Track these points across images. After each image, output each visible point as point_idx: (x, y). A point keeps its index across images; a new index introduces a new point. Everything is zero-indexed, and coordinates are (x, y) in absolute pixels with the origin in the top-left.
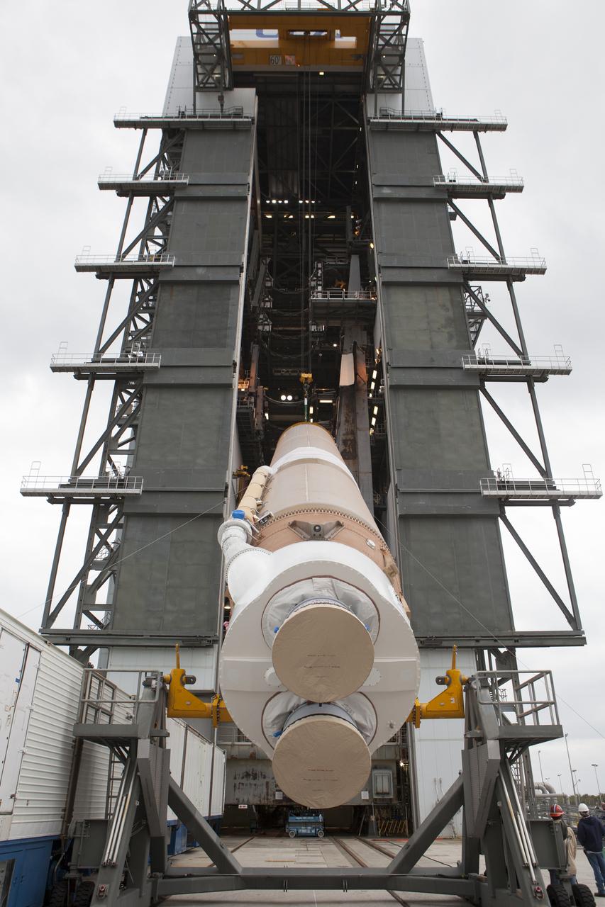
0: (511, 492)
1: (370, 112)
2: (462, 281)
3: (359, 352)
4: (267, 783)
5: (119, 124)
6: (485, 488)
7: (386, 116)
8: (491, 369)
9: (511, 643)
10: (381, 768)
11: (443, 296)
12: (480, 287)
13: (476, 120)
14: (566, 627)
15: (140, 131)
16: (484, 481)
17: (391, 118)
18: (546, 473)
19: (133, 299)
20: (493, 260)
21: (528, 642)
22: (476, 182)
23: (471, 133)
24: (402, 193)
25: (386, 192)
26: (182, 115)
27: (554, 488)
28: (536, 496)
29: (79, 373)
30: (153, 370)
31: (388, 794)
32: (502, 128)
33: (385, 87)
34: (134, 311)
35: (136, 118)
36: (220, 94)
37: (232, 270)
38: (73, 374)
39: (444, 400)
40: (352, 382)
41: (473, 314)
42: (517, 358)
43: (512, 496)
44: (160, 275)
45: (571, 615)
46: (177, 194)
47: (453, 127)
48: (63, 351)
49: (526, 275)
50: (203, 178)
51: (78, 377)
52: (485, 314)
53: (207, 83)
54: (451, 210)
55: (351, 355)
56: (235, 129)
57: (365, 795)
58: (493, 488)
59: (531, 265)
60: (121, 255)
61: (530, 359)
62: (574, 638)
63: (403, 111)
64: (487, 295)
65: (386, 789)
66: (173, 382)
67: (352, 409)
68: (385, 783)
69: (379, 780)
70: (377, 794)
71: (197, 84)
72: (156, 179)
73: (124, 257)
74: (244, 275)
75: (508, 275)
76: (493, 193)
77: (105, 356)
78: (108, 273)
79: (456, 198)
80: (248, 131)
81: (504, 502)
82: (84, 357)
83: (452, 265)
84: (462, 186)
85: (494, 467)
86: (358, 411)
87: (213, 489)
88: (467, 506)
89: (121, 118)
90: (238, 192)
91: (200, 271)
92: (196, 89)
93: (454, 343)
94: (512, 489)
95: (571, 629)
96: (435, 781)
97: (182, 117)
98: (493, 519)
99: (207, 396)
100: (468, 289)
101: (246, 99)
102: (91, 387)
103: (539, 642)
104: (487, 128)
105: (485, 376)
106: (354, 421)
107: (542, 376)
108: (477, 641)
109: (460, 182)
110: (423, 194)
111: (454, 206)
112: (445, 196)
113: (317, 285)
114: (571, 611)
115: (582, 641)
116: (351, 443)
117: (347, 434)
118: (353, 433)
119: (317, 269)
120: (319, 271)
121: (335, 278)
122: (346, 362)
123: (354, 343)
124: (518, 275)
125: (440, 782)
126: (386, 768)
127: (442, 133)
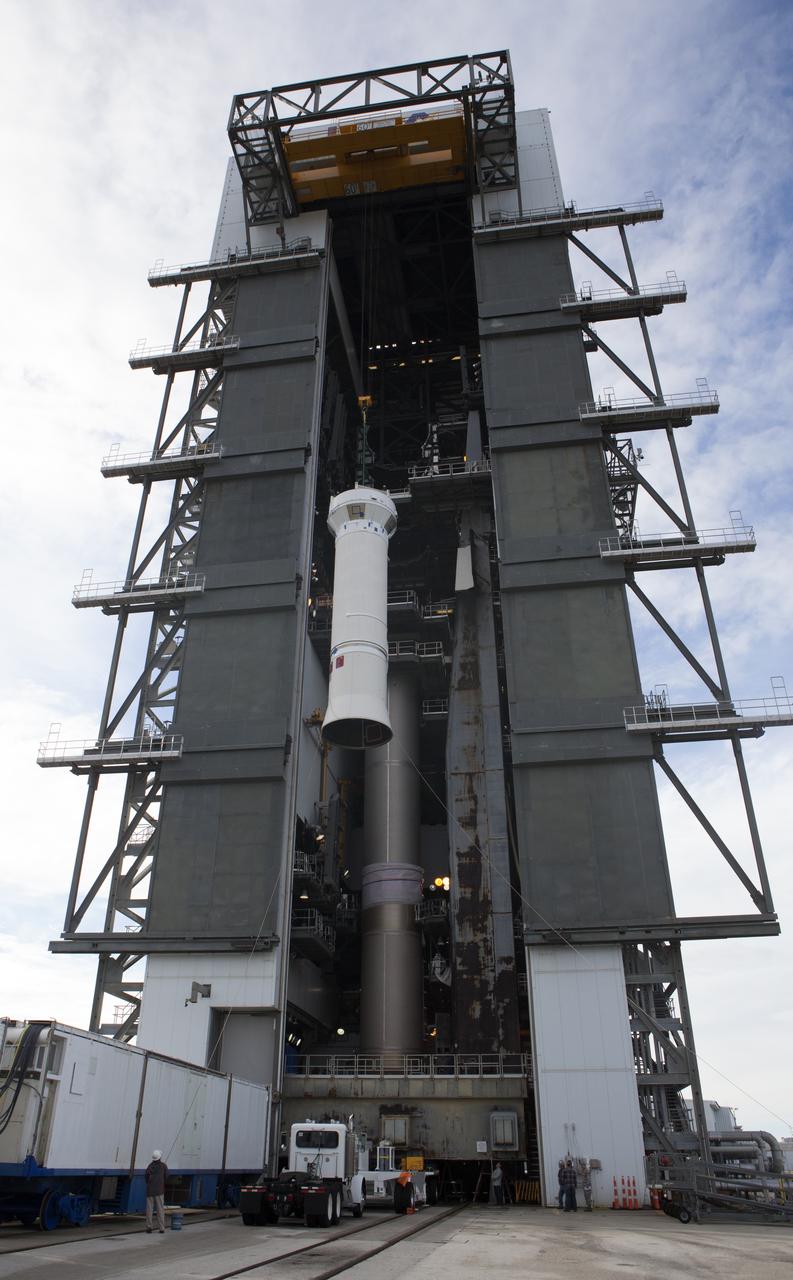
0: (667, 724)
1: (477, 220)
2: (601, 435)
3: (478, 546)
5: (155, 282)
6: (631, 720)
7: (494, 223)
8: (639, 555)
9: (671, 934)
10: (503, 1110)
11: (576, 458)
12: (630, 440)
13: (621, 210)
14: (751, 909)
15: (182, 287)
16: (629, 712)
17: (503, 225)
18: (722, 693)
19: (175, 504)
20: (647, 401)
21: (695, 933)
22: (621, 294)
23: (616, 229)
24: (518, 324)
25: (496, 324)
26: (233, 258)
27: (733, 714)
28: (703, 727)
29: (108, 606)
30: (196, 596)
31: (512, 1145)
32: (657, 215)
33: (497, 182)
34: (176, 519)
35: (176, 271)
36: (278, 225)
37: (294, 455)
38: (101, 608)
39: (576, 601)
40: (472, 584)
41: (623, 478)
42: (680, 535)
43: (669, 730)
44: (206, 469)
45: (758, 892)
46: (227, 363)
47: (587, 225)
49: (693, 417)
50: (259, 337)
51: (108, 612)
52: (634, 479)
53: (264, 212)
54: (586, 338)
55: (469, 548)
56: (299, 267)
57: (482, 1147)
58: (641, 720)
59: (698, 402)
60: (159, 450)
61: (698, 534)
62: (763, 924)
63: (521, 211)
64: (640, 450)
65: (509, 1138)
66: (220, 609)
67: (472, 620)
68: (506, 1129)
69: (499, 1126)
70: (497, 1144)
71: (250, 214)
72: (202, 346)
73: (162, 452)
74: (314, 459)
75: (665, 420)
76: (643, 308)
77: (140, 581)
78: (143, 475)
79: (594, 321)
80: (317, 267)
81: (659, 738)
82: (113, 586)
83: (584, 416)
84: (604, 303)
85: (646, 691)
86: (478, 622)
87: (271, 745)
88: (611, 747)
89: (156, 274)
90: (305, 349)
91: (255, 460)
92: (249, 223)
93: (590, 521)
94: (668, 719)
95: (758, 912)
96: (566, 1127)
97: (232, 263)
98: (646, 761)
100: (612, 445)
101: (315, 233)
102: (123, 624)
103: (710, 932)
104: (635, 218)
105: (632, 565)
106: (475, 636)
107: (717, 556)
108: (622, 933)
109: (597, 298)
110: (547, 321)
111: (591, 333)
112: (577, 321)
113: (433, 455)
114: (759, 887)
115: (774, 930)
116: (472, 669)
117: (466, 656)
118: (474, 654)
119: (432, 433)
120: (435, 436)
121: (453, 446)
122: (464, 557)
123: (472, 532)
124: (680, 418)
125: (574, 1128)
126: (510, 1109)
127: (574, 233)
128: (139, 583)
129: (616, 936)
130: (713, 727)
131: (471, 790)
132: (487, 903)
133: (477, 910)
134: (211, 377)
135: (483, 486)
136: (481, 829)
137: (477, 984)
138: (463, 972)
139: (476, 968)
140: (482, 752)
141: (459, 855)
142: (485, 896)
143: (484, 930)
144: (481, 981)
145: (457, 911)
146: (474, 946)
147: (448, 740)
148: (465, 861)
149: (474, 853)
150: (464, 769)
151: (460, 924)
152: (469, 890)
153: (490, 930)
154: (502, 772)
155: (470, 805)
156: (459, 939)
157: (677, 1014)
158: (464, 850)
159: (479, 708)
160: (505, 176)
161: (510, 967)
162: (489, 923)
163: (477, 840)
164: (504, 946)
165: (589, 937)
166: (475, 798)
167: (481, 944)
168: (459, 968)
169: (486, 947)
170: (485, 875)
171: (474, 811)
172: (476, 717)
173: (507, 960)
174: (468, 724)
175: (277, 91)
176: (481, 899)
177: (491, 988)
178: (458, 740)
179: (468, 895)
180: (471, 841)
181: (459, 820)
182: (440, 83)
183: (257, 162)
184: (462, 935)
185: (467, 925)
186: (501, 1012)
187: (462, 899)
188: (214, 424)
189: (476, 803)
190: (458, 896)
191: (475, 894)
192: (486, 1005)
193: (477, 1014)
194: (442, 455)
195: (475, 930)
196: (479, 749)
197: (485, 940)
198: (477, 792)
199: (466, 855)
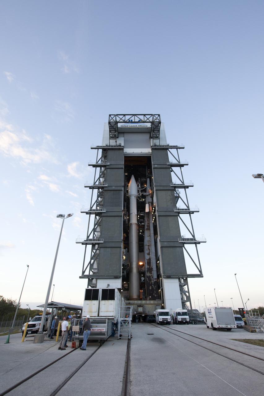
3: (150, 203)
6: (180, 240)
8: (180, 211)
9: (186, 277)
11: (170, 192)
12: (178, 190)
14: (198, 272)
21: (190, 277)
25: (156, 166)
27: (196, 240)
28: (191, 242)
36: (115, 140)
39: (170, 219)
40: (148, 211)
41: (177, 197)
43: (186, 242)
45: (200, 270)
50: (113, 163)
52: (179, 197)
54: (171, 170)
55: (148, 204)
56: (120, 149)
59: (189, 185)
61: (190, 208)
62: (200, 275)
64: (180, 192)
67: (149, 217)
72: (101, 162)
75: (185, 187)
76: (181, 165)
81: (184, 244)
83: (172, 185)
85: (182, 235)
86: (150, 218)
87: (119, 241)
88: (176, 245)
90: (122, 166)
93: (172, 204)
94: (185, 240)
95: (200, 273)
97: (107, 147)
98: (182, 247)
100: (175, 190)
106: (149, 221)
107: (192, 212)
108: (179, 276)
110: (164, 166)
112: (170, 167)
116: (149, 226)
118: (149, 224)
122: (147, 206)
126: (159, 306)
127: (169, 149)
128: (93, 209)
130: (193, 242)
132: (152, 269)
133: (150, 270)
136: (150, 255)
137: (150, 283)
139: (150, 280)
142: (152, 267)
143: (151, 273)
145: (147, 270)
146: (150, 276)
149: (150, 259)
150: (148, 244)
151: (147, 272)
152: (149, 266)
154: (154, 246)
156: (147, 275)
157: (187, 290)
161: (156, 280)
162: (152, 272)
164: (155, 276)
165: (174, 277)
168: (147, 280)
169: (152, 277)
170: (151, 264)
172: (149, 235)
173: (156, 279)
175: (117, 115)
177: (153, 284)
178: (146, 239)
180: (149, 258)
181: (147, 253)
184: (148, 274)
186: (155, 288)
187: (148, 268)
189: (150, 251)
190: (147, 267)
191: (150, 267)
192: (152, 287)
193: (151, 288)
195: (150, 273)
196: (150, 241)
197: (152, 275)
198: (150, 249)
199: (148, 260)
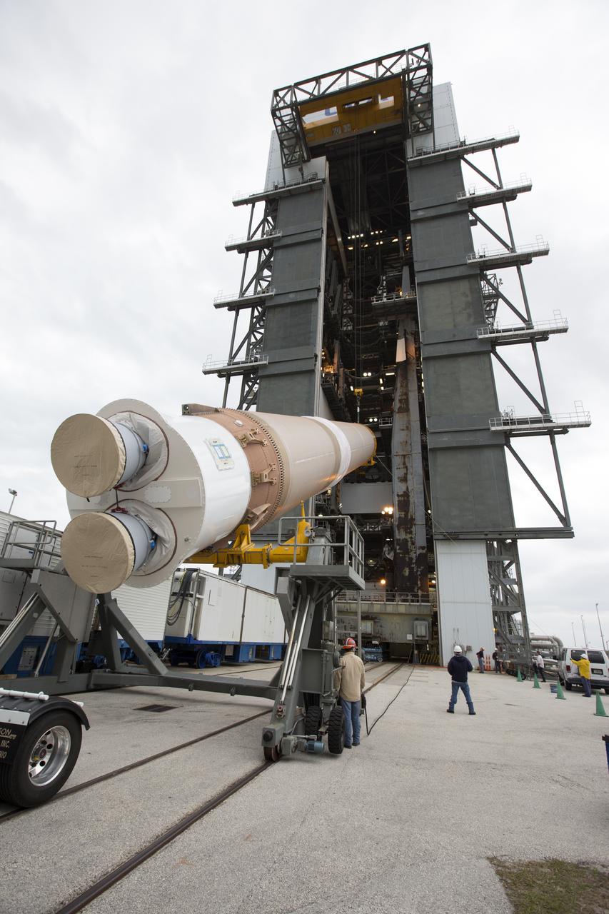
0: (513, 427)
1: (409, 153)
2: (479, 272)
3: (408, 336)
4: (345, 626)
5: (236, 204)
6: (493, 425)
7: (420, 154)
8: (499, 337)
9: (513, 536)
10: (421, 620)
11: (464, 286)
12: (495, 275)
13: (493, 139)
14: (559, 525)
15: (250, 205)
16: (492, 421)
17: (424, 155)
18: (544, 410)
19: (251, 321)
20: (505, 251)
21: (525, 536)
22: (492, 190)
23: (490, 151)
24: (432, 213)
25: (420, 213)
26: (276, 187)
27: (551, 421)
28: (534, 429)
29: (220, 373)
30: (264, 365)
31: (425, 637)
32: (515, 140)
33: (421, 130)
34: (253, 330)
35: (246, 197)
36: (300, 167)
37: (312, 291)
38: (217, 374)
39: (463, 364)
40: (405, 359)
41: (490, 296)
42: (523, 325)
43: (514, 430)
44: (266, 302)
45: (562, 516)
46: (275, 245)
47: (475, 149)
48: (209, 361)
49: (533, 259)
50: (291, 230)
51: (220, 376)
52: (499, 295)
53: (292, 160)
54: (471, 218)
55: (404, 340)
56: (312, 190)
57: (409, 637)
58: (499, 425)
59: (536, 249)
60: (242, 293)
61: (534, 324)
62: (565, 531)
63: (434, 146)
64: (501, 280)
65: (423, 634)
66: (276, 372)
67: (405, 377)
68: (422, 629)
69: (419, 627)
70: (418, 636)
71: (284, 161)
72: (262, 236)
73: (244, 294)
74: (322, 293)
75: (517, 261)
76: (505, 197)
77: (236, 360)
78: (235, 306)
79: (476, 207)
80: (321, 189)
81: (508, 435)
82: (222, 363)
83: (470, 261)
84: (483, 196)
85: (501, 410)
86: (409, 378)
88: (480, 439)
89: (236, 199)
90: (316, 235)
91: (291, 296)
92: (284, 167)
93: (472, 320)
94: (515, 424)
95: (562, 526)
96: (454, 630)
97: (276, 190)
98: (500, 448)
99: (300, 378)
100: (484, 277)
101: (320, 166)
102: (228, 382)
103: (535, 535)
104: (502, 143)
105: (495, 343)
106: (407, 385)
107: (544, 336)
108: (486, 534)
109: (478, 193)
110: (449, 209)
111: (474, 215)
112: (467, 208)
113: (384, 292)
114: (563, 513)
115: (571, 535)
116: (405, 402)
117: (402, 395)
118: (406, 394)
119: (383, 281)
120: (385, 282)
121: (394, 286)
122: (401, 345)
123: (405, 331)
124: (526, 259)
125: (458, 630)
126: (424, 620)
127: (466, 156)
128: (235, 361)
129: (483, 537)
130: (540, 428)
131: (404, 463)
132: (413, 519)
133: (407, 523)
134: (267, 254)
135: (411, 305)
136: (409, 482)
137: (407, 559)
138: (400, 553)
139: (406, 551)
140: (411, 444)
141: (398, 495)
142: (412, 516)
143: (411, 533)
144: (409, 558)
145: (397, 523)
146: (405, 541)
147: (393, 439)
148: (401, 499)
149: (406, 495)
150: (400, 453)
151: (399, 530)
152: (403, 513)
153: (414, 533)
154: (420, 455)
155: (405, 471)
156: (398, 537)
157: (514, 576)
158: (401, 493)
159: (409, 422)
160: (426, 126)
161: (424, 551)
162: (413, 529)
163: (407, 488)
164: (421, 540)
165: (468, 537)
166: (406, 467)
167: (409, 540)
168: (398, 551)
169: (412, 541)
170: (411, 506)
171: (406, 474)
172: (407, 427)
173: (423, 548)
174: (403, 430)
175: (297, 85)
176: (409, 517)
177: (414, 561)
178: (398, 438)
179: (403, 516)
180: (404, 489)
181: (399, 478)
182: (388, 70)
183: (287, 130)
184: (400, 535)
185: (402, 530)
186: (419, 573)
187: (400, 517)
188: (269, 279)
189: (407, 470)
190: (398, 516)
191: (406, 515)
192: (411, 570)
193: (407, 574)
194: (388, 292)
195: (406, 533)
196: (409, 442)
197: (411, 538)
198: (408, 464)
199: (401, 496)
